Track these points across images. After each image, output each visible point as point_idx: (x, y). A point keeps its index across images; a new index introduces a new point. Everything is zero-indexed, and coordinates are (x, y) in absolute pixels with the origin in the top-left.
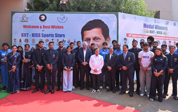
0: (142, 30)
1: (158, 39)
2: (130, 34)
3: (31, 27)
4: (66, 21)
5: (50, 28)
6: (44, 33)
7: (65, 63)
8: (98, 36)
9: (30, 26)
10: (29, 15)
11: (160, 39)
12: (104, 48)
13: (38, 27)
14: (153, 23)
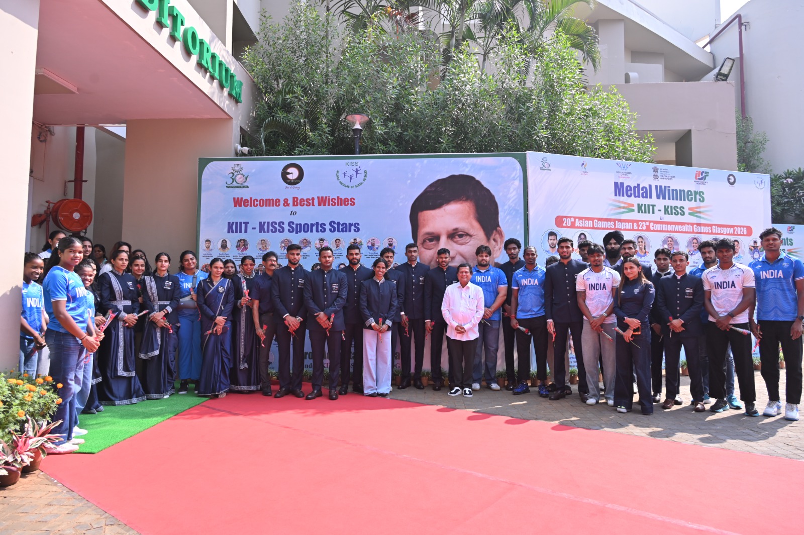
0: (611, 205)
1: (671, 232)
2: (566, 217)
3: (256, 203)
4: (362, 183)
5: (313, 205)
6: (297, 220)
7: (369, 307)
8: (462, 225)
9: (255, 200)
10: (250, 166)
11: (679, 232)
12: (481, 265)
13: (276, 203)
14: (646, 181)
